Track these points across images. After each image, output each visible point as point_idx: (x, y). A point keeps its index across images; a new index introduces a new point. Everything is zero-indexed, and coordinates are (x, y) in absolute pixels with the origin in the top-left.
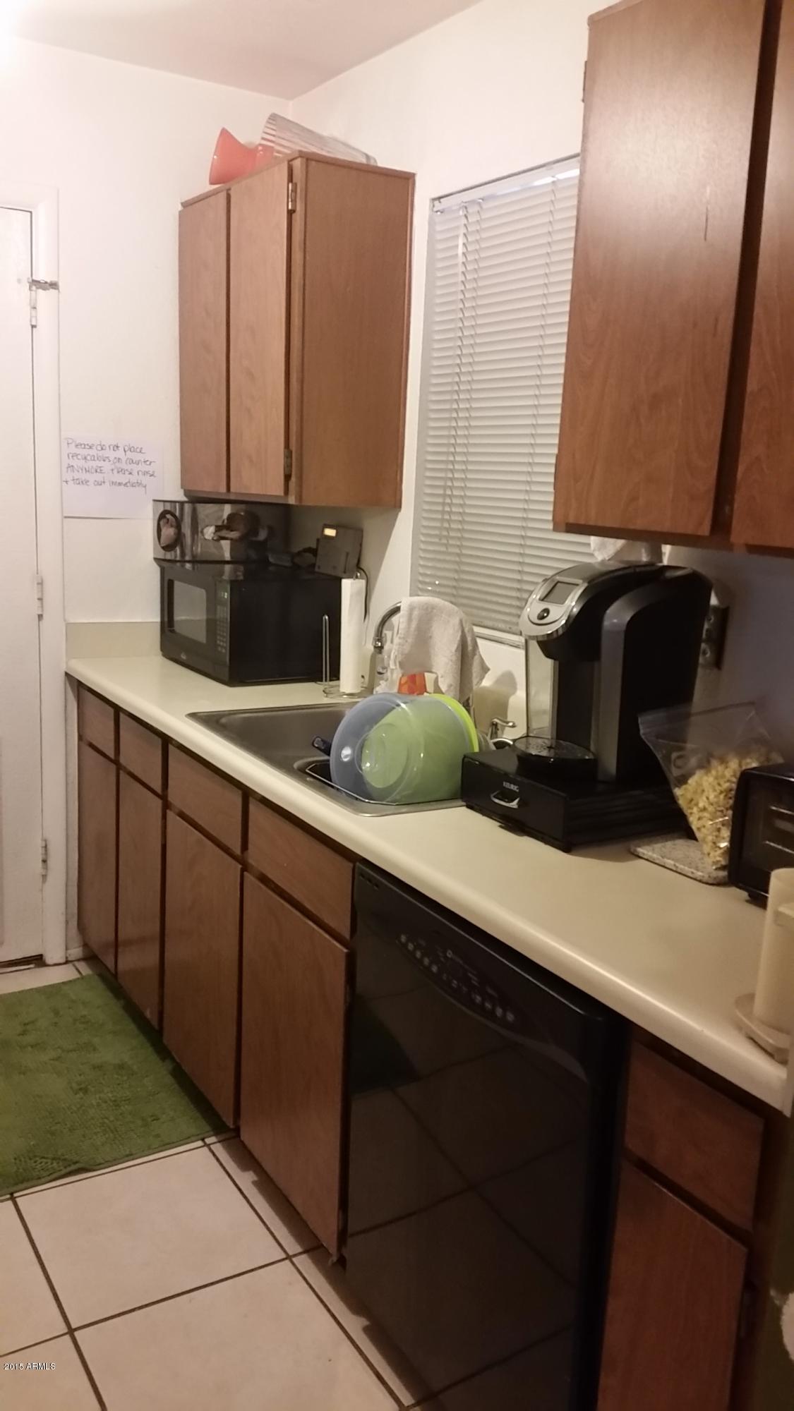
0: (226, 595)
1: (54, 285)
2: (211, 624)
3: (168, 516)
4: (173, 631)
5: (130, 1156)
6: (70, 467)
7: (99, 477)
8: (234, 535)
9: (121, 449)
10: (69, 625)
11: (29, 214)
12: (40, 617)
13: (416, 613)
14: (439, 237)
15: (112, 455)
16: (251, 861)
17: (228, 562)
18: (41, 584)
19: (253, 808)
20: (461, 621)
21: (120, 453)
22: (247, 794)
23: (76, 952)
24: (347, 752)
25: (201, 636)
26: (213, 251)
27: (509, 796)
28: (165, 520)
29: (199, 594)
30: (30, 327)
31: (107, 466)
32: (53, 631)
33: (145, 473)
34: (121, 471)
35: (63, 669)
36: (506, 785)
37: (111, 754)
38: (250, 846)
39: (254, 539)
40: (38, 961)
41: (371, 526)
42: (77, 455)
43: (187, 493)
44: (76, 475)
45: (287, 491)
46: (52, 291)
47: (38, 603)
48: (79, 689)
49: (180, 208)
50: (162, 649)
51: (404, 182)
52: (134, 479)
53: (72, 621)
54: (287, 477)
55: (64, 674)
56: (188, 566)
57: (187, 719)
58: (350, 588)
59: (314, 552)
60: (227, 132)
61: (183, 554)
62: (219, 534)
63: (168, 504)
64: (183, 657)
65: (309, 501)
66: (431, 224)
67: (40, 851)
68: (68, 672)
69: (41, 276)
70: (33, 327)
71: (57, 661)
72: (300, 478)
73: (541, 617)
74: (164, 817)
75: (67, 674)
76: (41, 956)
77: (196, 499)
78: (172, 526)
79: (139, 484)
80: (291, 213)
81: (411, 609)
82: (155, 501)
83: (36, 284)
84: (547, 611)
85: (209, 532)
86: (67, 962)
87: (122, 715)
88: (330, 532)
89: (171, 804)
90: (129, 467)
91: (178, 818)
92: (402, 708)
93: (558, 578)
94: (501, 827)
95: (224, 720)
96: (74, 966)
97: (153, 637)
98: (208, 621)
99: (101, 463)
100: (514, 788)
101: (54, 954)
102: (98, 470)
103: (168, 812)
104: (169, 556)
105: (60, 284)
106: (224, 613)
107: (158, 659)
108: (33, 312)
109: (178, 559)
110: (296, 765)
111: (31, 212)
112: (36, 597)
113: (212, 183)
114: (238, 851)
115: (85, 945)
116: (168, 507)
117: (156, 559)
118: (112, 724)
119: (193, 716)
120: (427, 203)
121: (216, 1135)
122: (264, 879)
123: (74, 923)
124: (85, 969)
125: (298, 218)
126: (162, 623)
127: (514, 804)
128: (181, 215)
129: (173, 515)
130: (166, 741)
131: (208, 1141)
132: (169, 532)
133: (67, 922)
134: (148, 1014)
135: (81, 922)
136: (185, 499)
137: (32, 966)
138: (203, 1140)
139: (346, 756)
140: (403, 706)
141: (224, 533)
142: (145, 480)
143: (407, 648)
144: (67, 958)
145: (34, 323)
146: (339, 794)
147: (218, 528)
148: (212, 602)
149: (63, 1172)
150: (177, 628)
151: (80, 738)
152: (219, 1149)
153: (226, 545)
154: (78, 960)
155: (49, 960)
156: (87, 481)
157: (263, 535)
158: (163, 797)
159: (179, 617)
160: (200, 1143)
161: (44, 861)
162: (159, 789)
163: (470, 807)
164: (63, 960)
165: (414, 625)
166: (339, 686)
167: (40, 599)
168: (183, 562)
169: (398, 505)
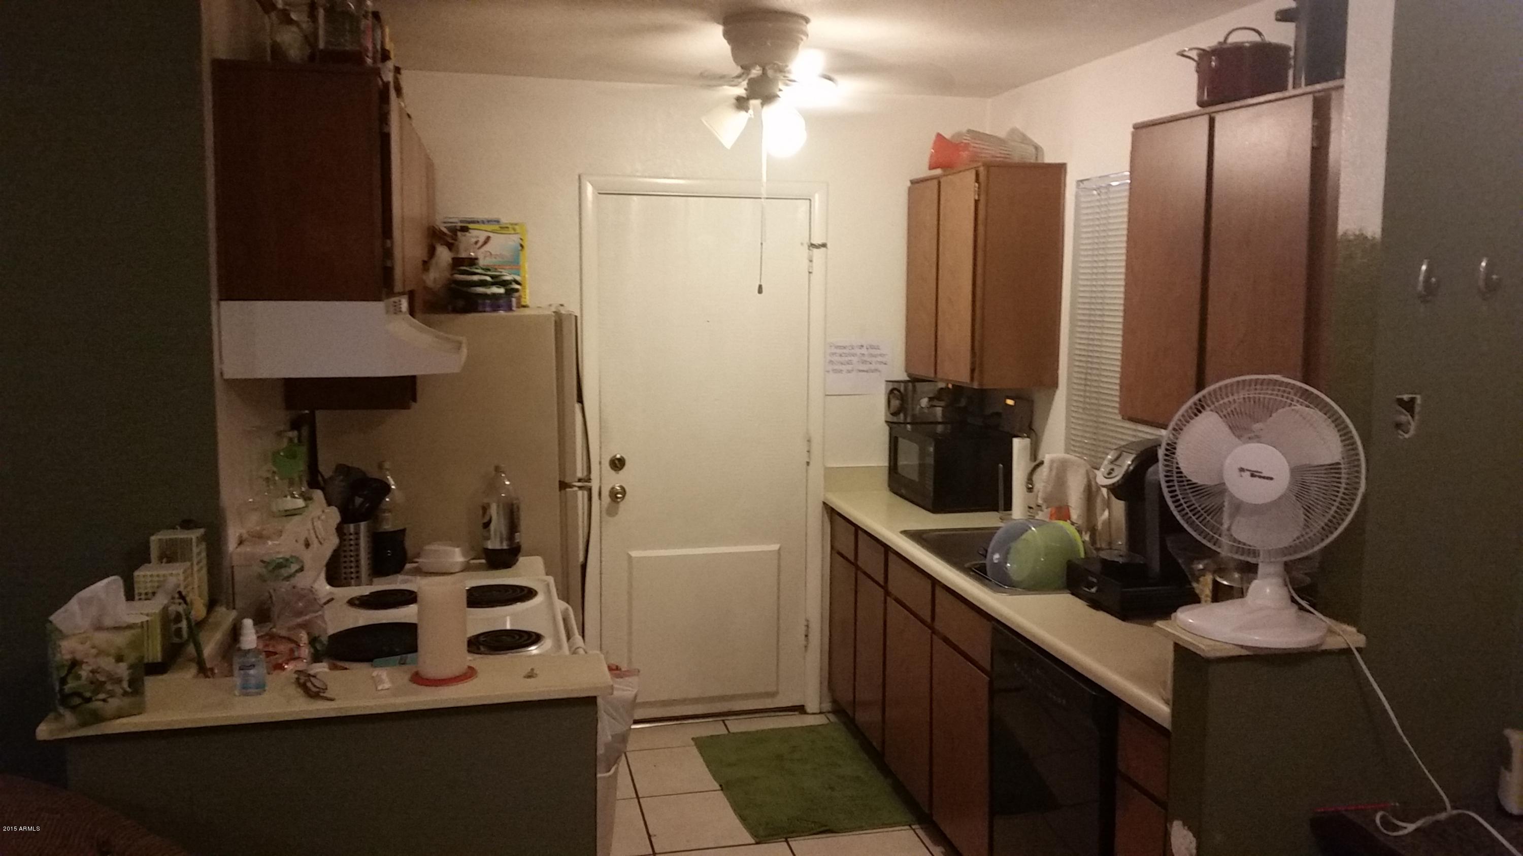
0: (931, 449)
1: (824, 245)
2: (922, 467)
3: (896, 392)
4: (897, 473)
5: (861, 828)
6: (831, 362)
7: (849, 367)
8: (942, 404)
9: (865, 347)
10: (826, 469)
11: (808, 201)
12: (808, 463)
13: (1055, 465)
14: (1083, 205)
15: (858, 351)
16: (937, 627)
17: (939, 423)
18: (809, 441)
19: (939, 592)
20: (1087, 471)
21: (864, 351)
22: (935, 583)
23: (827, 706)
24: (997, 556)
25: (915, 477)
26: (930, 219)
27: (1090, 586)
28: (893, 395)
29: (915, 447)
30: (808, 273)
31: (855, 359)
32: (816, 472)
33: (881, 363)
34: (864, 362)
35: (822, 499)
36: (1090, 578)
37: (852, 558)
38: (936, 619)
39: (958, 405)
40: (800, 709)
41: (1039, 397)
42: (835, 353)
43: (909, 375)
44: (836, 367)
45: (972, 379)
46: (823, 249)
47: (806, 454)
48: (831, 512)
49: (909, 184)
50: (889, 486)
51: (1060, 169)
52: (873, 367)
53: (829, 465)
54: (973, 371)
55: (822, 504)
56: (909, 426)
57: (900, 535)
58: (1019, 445)
59: (998, 414)
60: (941, 135)
61: (905, 418)
62: (931, 403)
63: (895, 384)
64: (903, 491)
65: (988, 386)
66: (1077, 196)
67: (804, 628)
68: (826, 501)
69: (817, 241)
70: (810, 273)
71: (818, 493)
72: (981, 372)
73: (1109, 473)
74: (885, 602)
75: (824, 503)
76: (803, 706)
77: (914, 380)
78: (898, 399)
79: (876, 370)
80: (977, 202)
81: (1052, 461)
82: (887, 381)
83: (812, 246)
84: (1113, 470)
85: (924, 402)
86: (821, 713)
87: (860, 532)
88: (1010, 402)
89: (890, 593)
90: (869, 359)
91: (894, 601)
92: (1032, 530)
93: (1123, 449)
94: (1088, 605)
95: (924, 536)
96: (825, 715)
97: (884, 476)
98: (920, 465)
99: (852, 358)
100: (1095, 580)
101: (812, 705)
102: (849, 363)
103: (888, 598)
104: (895, 419)
105: (829, 245)
106: (930, 461)
107: (886, 495)
108: (811, 263)
109: (902, 421)
110: (967, 565)
111: (810, 200)
112: (806, 450)
113: (932, 167)
114: (929, 620)
115: (834, 701)
116: (896, 385)
117: (887, 422)
118: (853, 538)
119: (905, 533)
120: (1074, 183)
121: (919, 824)
122: (946, 640)
123: (826, 683)
124: (833, 718)
125: (981, 206)
126: (890, 467)
127: (1094, 590)
128: (910, 189)
129: (899, 391)
130: (887, 550)
131: (914, 827)
132: (896, 403)
133: (821, 683)
134: (875, 744)
135: (831, 682)
136: (907, 379)
137: (796, 713)
138: (910, 826)
139: (997, 559)
140: (1033, 529)
141: (935, 403)
142: (880, 367)
143: (1049, 489)
144: (820, 709)
145: (810, 271)
146: (990, 583)
147: (931, 399)
148: (922, 454)
149: (815, 832)
150: (900, 470)
151: (832, 548)
152: (920, 832)
153: (939, 411)
154: (829, 712)
155: (809, 710)
156: (841, 370)
157: (963, 403)
158: (885, 587)
159: (902, 462)
160: (907, 827)
161: (806, 636)
162: (882, 583)
163: (1073, 594)
164: (818, 711)
165: (1054, 473)
166: (1011, 514)
167: (808, 451)
168: (906, 423)
169: (1055, 385)
